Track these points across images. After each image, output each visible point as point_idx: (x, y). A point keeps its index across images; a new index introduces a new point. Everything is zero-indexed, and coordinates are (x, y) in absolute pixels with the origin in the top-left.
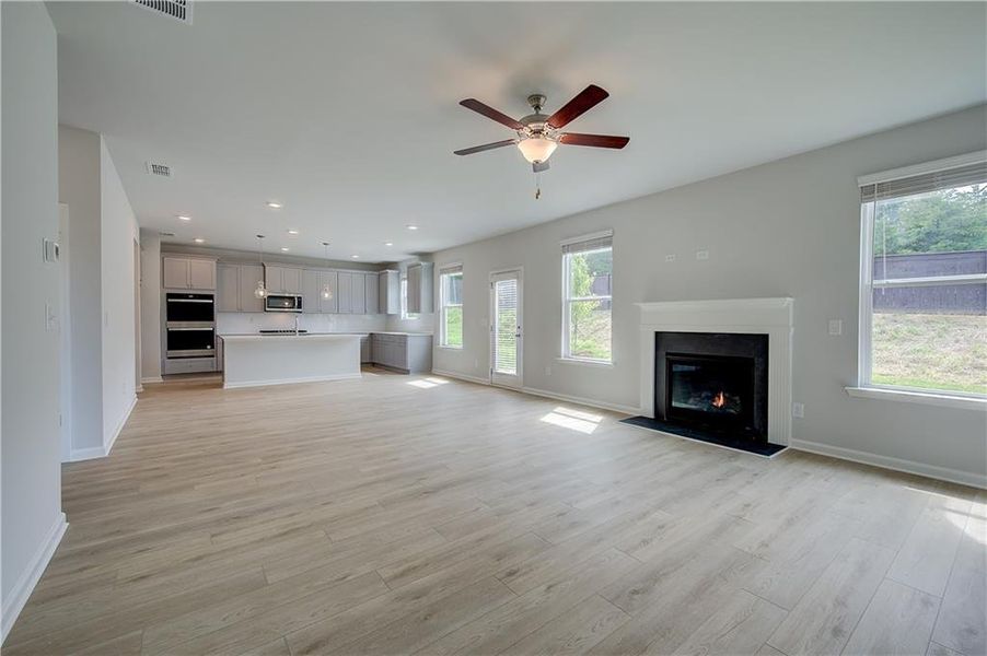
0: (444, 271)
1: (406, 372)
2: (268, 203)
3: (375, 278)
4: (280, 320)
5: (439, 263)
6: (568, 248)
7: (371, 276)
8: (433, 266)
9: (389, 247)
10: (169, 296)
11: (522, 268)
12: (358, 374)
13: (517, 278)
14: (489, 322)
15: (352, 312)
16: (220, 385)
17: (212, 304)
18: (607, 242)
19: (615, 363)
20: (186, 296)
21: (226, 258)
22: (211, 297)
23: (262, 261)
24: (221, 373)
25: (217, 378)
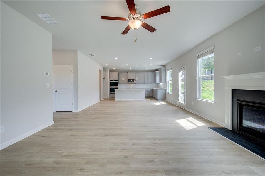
0: (168, 70)
1: (158, 100)
2: (115, 58)
3: (154, 73)
4: (132, 85)
5: (167, 67)
6: (198, 57)
7: (153, 73)
8: (166, 69)
9: (151, 65)
10: (111, 80)
11: (185, 66)
12: (144, 99)
13: (184, 70)
14: (177, 85)
15: (148, 83)
16: (115, 100)
17: (117, 82)
18: (212, 51)
19: (215, 103)
20: (113, 80)
21: (120, 72)
22: (117, 80)
23: (127, 71)
24: (115, 97)
25: (114, 98)
